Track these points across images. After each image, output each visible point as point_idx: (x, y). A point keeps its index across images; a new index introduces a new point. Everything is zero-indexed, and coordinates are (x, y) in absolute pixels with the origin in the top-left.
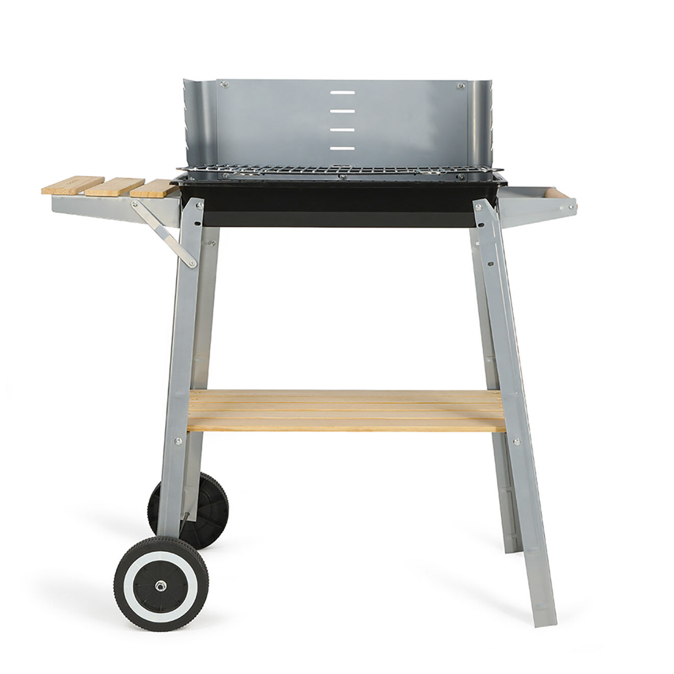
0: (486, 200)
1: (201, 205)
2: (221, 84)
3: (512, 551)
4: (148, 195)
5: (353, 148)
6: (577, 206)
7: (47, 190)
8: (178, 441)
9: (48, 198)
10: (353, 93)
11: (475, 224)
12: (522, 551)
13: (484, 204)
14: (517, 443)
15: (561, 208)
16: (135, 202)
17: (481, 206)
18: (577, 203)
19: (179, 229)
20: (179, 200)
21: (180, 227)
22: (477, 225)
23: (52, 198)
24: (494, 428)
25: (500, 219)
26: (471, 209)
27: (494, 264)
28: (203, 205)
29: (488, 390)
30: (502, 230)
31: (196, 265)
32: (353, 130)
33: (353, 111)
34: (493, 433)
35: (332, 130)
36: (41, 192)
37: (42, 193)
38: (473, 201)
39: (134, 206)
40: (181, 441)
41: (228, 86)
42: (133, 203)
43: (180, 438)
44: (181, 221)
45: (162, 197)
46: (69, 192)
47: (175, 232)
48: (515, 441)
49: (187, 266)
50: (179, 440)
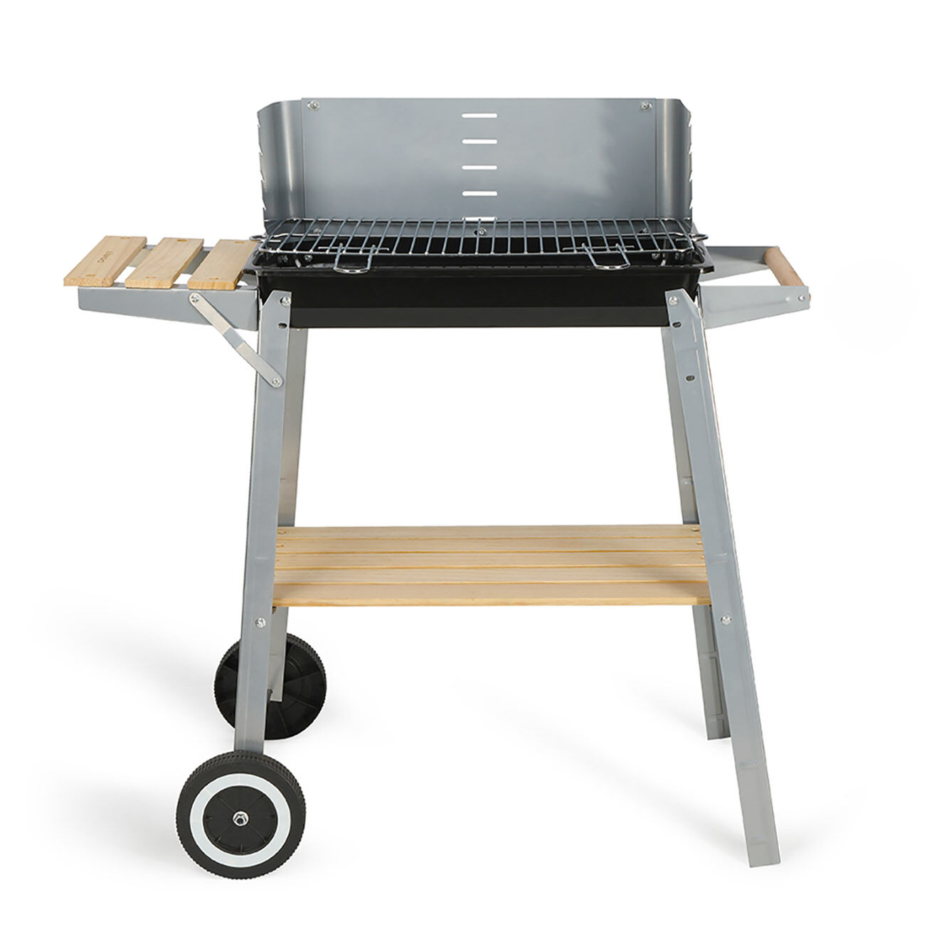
0: (683, 291)
1: (288, 300)
2: (309, 105)
3: (717, 736)
4: (213, 286)
5: (494, 194)
6: (810, 296)
7: (72, 281)
8: (260, 623)
9: (74, 291)
10: (495, 116)
11: (669, 323)
12: (730, 736)
13: (681, 295)
14: (727, 620)
15: (787, 299)
16: (195, 296)
17: (675, 299)
18: (810, 292)
19: (257, 332)
20: (256, 292)
21: (258, 329)
22: (671, 324)
23: (79, 289)
24: (694, 600)
25: (703, 317)
26: (663, 303)
27: (696, 378)
28: (290, 300)
29: (684, 523)
30: (706, 331)
31: (281, 384)
32: (494, 168)
33: (494, 142)
34: (693, 607)
35: (465, 168)
36: (63, 283)
37: (65, 285)
38: (666, 292)
39: (193, 301)
40: (264, 622)
41: (319, 107)
42: (192, 297)
43: (263, 618)
44: (260, 322)
45: (233, 288)
46: (103, 282)
47: (250, 338)
48: (724, 618)
49: (269, 384)
50: (262, 621)
